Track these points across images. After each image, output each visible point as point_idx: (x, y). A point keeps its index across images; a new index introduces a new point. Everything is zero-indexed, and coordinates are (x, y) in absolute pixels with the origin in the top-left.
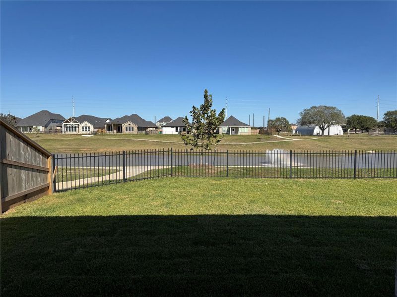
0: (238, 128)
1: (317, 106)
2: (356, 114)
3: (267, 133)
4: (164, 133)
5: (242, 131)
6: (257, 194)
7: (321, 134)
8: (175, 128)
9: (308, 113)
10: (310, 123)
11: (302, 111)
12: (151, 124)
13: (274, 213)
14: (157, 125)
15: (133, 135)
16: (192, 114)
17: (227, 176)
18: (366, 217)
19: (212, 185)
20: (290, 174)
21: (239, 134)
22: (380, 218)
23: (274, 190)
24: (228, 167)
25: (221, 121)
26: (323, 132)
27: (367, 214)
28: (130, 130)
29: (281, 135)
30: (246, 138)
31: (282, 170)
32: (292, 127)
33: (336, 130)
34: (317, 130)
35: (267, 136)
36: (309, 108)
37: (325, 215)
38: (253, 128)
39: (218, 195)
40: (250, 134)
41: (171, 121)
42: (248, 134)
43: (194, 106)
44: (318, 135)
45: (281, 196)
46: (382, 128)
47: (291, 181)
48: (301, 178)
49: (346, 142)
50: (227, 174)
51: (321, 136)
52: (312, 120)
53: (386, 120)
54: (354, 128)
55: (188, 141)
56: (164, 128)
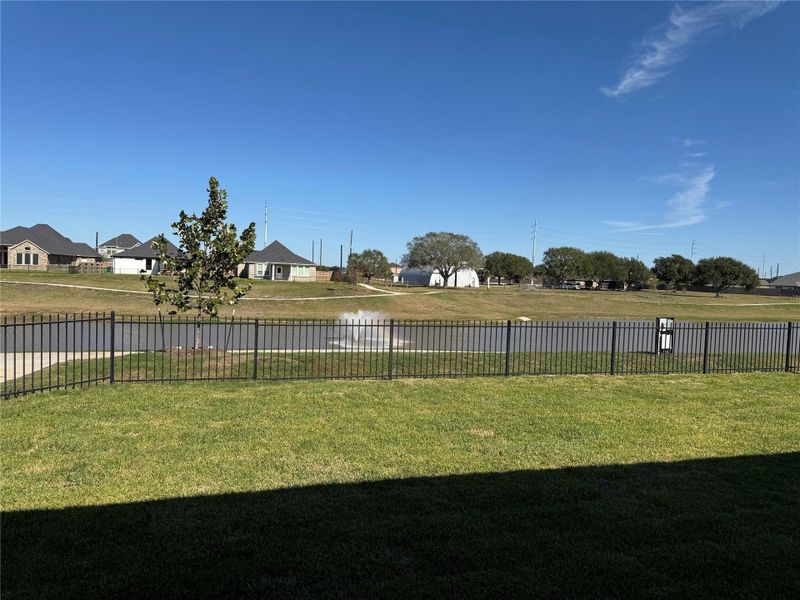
0: (289, 266)
1: (438, 232)
2: (500, 251)
3: (346, 280)
4: (117, 272)
5: (297, 273)
6: (318, 423)
7: (442, 285)
8: (144, 261)
9: (421, 245)
10: (424, 264)
11: (411, 240)
12: (85, 250)
13: (352, 478)
14: (103, 252)
15: (37, 275)
16: (177, 230)
17: (255, 377)
18: (541, 470)
19: (213, 403)
20: (389, 367)
21: (291, 279)
22: (568, 471)
23: (356, 411)
24: (256, 354)
25: (247, 251)
26: (446, 281)
27: (542, 463)
28: (27, 262)
29: (373, 285)
30: (306, 287)
31: (374, 358)
32: (393, 270)
33: (467, 278)
34: (436, 278)
35: (347, 286)
36: (423, 235)
37: (461, 472)
38: (319, 268)
39: (224, 432)
40: (314, 280)
41: (137, 245)
42: (308, 280)
43: (182, 213)
44: (437, 286)
45: (370, 424)
46: (540, 278)
47: (391, 384)
48: (409, 376)
49: (485, 301)
50: (254, 372)
51: (443, 288)
52: (427, 258)
53: (547, 263)
54: (496, 275)
55: (163, 294)
56: (117, 260)
